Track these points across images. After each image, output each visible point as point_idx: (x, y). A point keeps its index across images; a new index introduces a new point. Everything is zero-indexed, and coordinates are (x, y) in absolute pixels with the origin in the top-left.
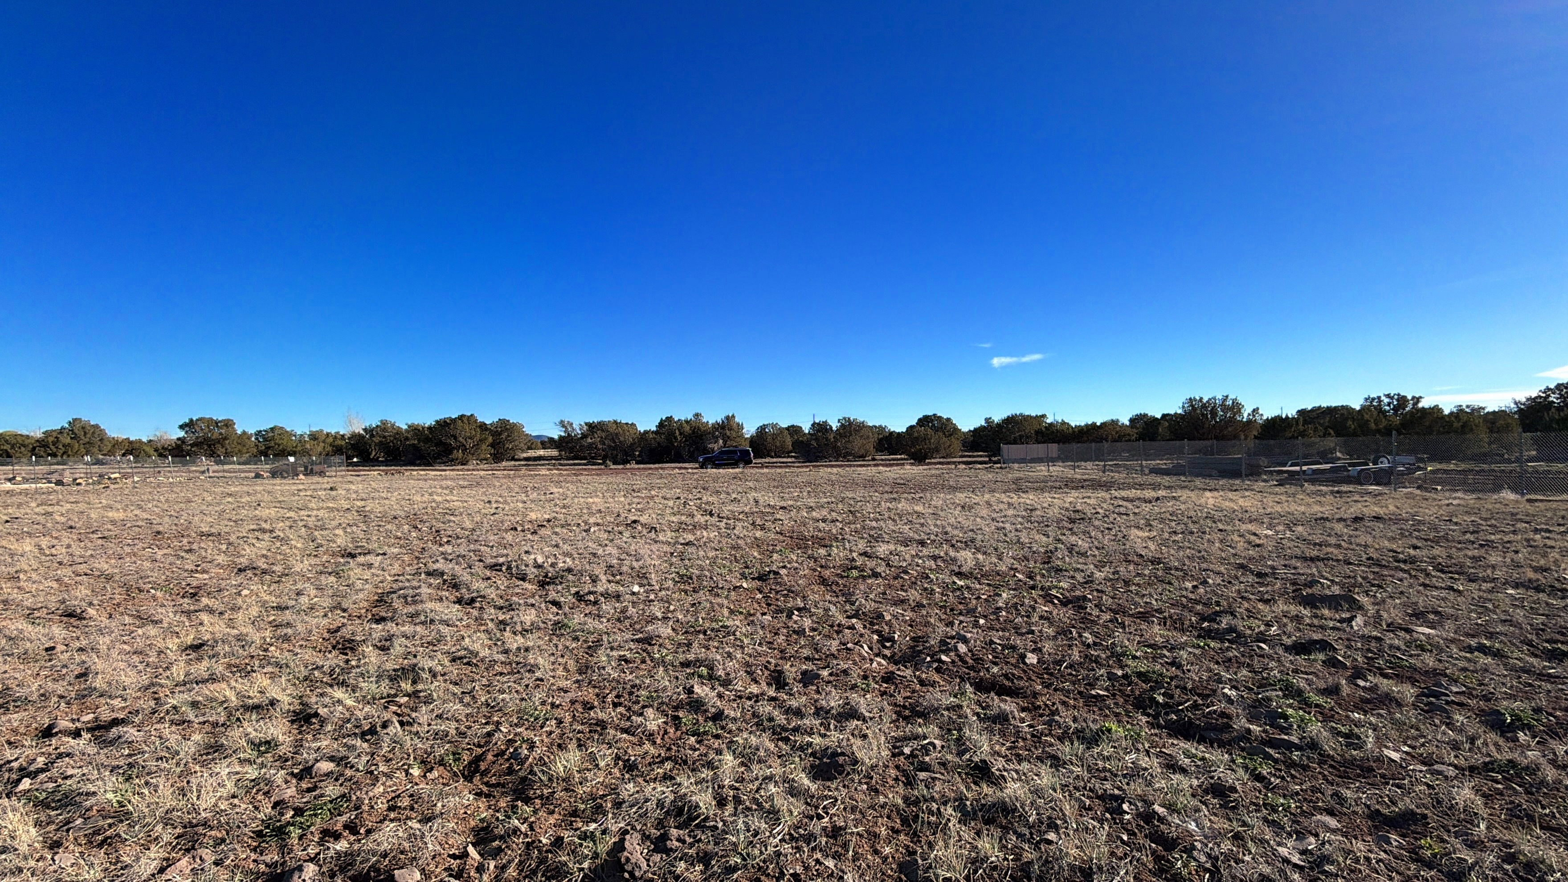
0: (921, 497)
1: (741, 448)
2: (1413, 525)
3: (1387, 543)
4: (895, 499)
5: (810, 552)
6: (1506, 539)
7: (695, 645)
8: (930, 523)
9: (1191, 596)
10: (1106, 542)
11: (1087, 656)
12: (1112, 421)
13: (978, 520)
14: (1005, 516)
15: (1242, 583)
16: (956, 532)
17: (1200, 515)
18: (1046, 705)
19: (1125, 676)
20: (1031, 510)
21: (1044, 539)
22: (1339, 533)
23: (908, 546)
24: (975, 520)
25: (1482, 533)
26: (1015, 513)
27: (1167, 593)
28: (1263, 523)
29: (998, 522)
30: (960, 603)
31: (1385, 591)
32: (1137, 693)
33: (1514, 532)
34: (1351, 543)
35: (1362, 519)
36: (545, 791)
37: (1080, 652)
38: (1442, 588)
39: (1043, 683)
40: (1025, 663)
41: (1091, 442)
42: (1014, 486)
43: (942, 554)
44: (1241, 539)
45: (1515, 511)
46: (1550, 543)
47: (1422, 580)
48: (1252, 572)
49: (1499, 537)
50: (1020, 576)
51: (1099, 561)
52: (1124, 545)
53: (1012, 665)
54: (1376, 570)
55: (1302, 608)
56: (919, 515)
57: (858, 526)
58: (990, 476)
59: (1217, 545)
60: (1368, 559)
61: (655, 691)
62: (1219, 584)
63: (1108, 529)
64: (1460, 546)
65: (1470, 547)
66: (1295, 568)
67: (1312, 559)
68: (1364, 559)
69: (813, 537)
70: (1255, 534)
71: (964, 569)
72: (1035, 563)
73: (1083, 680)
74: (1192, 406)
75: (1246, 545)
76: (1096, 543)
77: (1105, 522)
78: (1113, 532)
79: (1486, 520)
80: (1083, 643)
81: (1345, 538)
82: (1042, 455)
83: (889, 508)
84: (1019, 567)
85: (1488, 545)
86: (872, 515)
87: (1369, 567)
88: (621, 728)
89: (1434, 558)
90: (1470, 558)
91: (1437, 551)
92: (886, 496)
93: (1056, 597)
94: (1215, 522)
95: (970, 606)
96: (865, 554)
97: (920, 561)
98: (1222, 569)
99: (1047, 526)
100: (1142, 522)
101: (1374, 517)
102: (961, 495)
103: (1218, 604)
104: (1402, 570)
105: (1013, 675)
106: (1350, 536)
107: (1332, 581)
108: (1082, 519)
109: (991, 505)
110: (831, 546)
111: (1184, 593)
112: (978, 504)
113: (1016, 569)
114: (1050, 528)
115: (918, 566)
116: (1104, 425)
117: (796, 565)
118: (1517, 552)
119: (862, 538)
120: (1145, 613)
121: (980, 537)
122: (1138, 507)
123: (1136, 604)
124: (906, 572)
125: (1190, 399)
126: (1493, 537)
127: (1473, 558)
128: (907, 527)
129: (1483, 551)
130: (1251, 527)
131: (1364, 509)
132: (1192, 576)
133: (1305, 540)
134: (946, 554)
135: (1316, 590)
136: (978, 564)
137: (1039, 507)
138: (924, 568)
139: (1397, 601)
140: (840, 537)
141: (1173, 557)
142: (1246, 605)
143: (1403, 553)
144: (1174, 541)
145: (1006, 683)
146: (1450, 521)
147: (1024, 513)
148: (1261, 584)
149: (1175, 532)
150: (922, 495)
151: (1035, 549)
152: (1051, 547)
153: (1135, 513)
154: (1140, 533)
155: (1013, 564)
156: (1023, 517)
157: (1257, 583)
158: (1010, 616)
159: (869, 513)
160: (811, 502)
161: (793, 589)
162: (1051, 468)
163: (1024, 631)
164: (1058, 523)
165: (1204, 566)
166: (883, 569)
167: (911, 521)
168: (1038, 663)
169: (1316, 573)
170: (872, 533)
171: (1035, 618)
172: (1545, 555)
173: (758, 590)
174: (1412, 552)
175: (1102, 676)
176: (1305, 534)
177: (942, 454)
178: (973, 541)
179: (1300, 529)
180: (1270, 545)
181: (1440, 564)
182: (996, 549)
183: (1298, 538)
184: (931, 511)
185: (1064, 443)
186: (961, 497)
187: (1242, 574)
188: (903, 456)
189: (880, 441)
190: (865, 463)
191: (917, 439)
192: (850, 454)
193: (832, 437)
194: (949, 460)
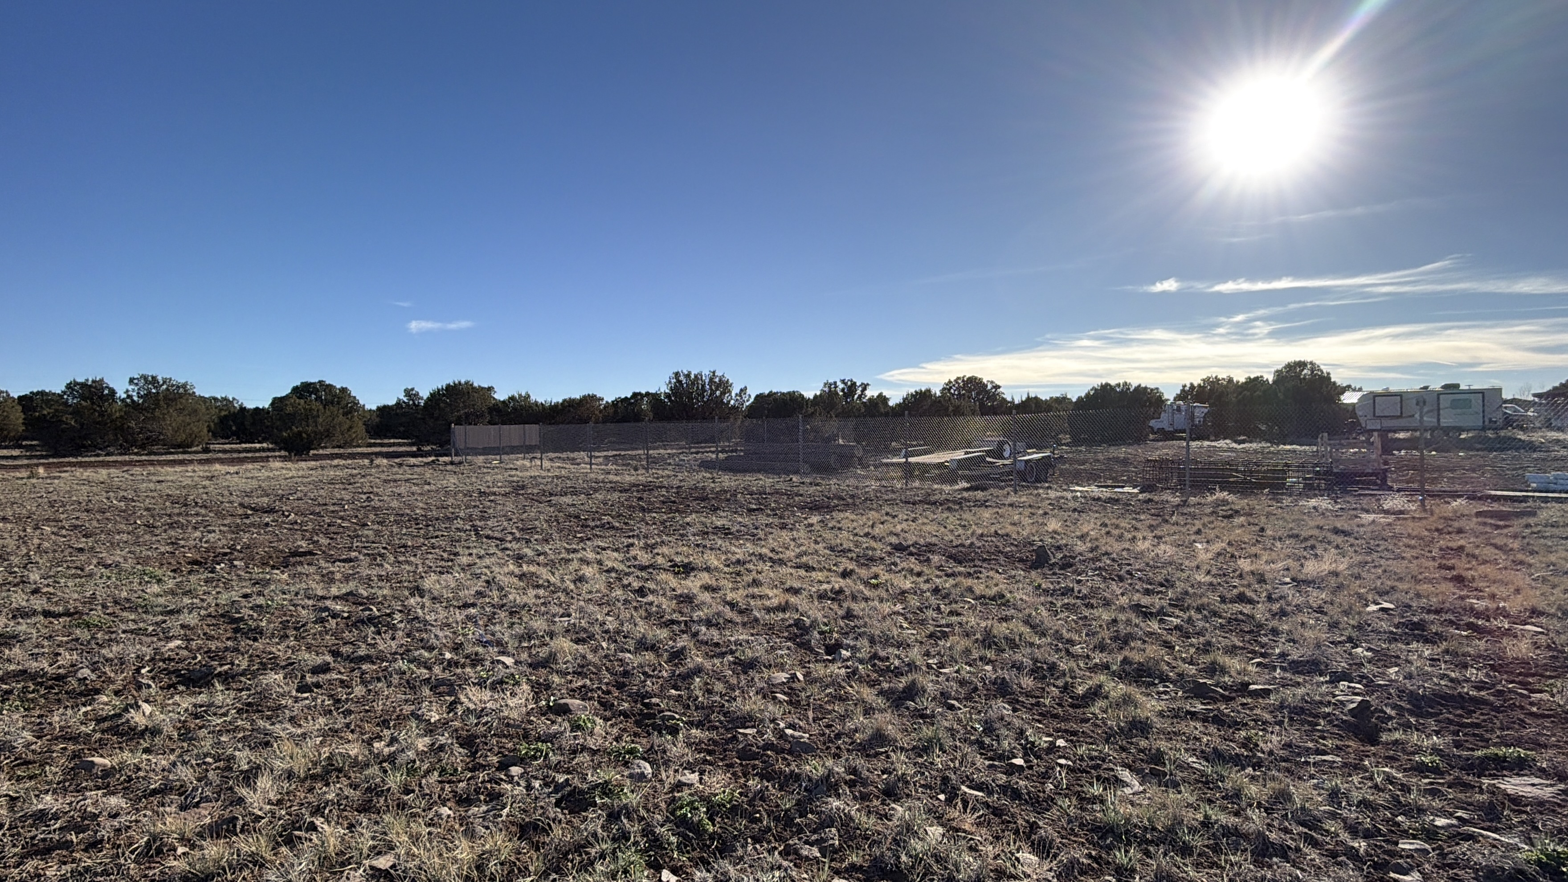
12: (594, 396)
74: (679, 382)
82: (499, 443)
116: (582, 401)
125: (677, 374)
177: (337, 439)
188: (265, 445)
189: (223, 420)
190: (186, 457)
191: (292, 417)
192: (156, 442)
193: (116, 409)
194: (349, 451)
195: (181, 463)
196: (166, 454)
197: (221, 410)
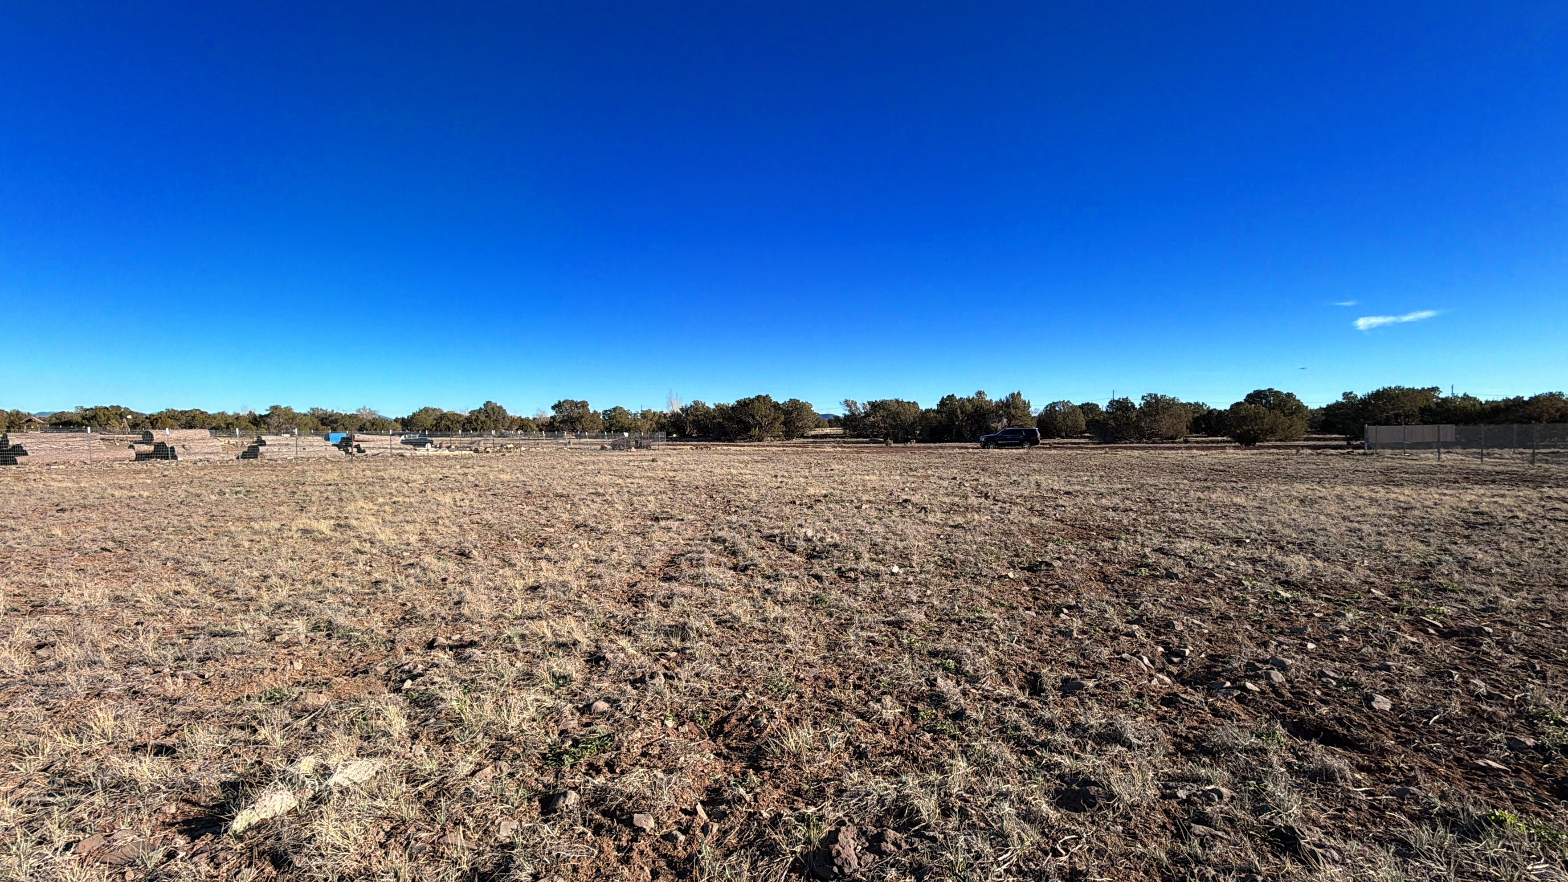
0: (1245, 487)
1: (1027, 427)
4: (1208, 488)
5: (1092, 544)
7: (947, 634)
8: (1252, 518)
10: (1524, 558)
11: (1474, 711)
12: (1551, 394)
13: (1322, 517)
14: (1364, 515)
16: (1287, 531)
18: (1400, 769)
19: (1540, 747)
20: (1406, 509)
21: (1422, 547)
23: (1219, 544)
24: (1317, 518)
26: (1380, 511)
29: (1352, 522)
30: (1283, 620)
32: (1560, 774)
36: (776, 764)
37: (1462, 704)
39: (1398, 737)
40: (1371, 708)
41: (1512, 423)
42: (1382, 477)
43: (1264, 557)
50: (1377, 593)
51: (1510, 583)
53: (1351, 707)
56: (1238, 507)
57: (1157, 517)
58: (1346, 464)
61: (898, 679)
69: (1098, 526)
71: (1293, 578)
72: (1404, 577)
73: (1465, 743)
76: (1508, 558)
77: (1527, 530)
80: (1471, 693)
82: (1428, 439)
83: (1199, 498)
84: (1377, 581)
86: (1176, 506)
88: (857, 712)
92: (1198, 484)
93: (1433, 625)
95: (1297, 624)
96: (1160, 550)
97: (1233, 564)
99: (1429, 530)
102: (1302, 486)
105: (1351, 721)
108: (1488, 524)
109: (1344, 501)
110: (1119, 538)
112: (1325, 498)
113: (1372, 583)
114: (1433, 534)
115: (1229, 569)
116: (1535, 400)
117: (1073, 557)
119: (1160, 531)
121: (1321, 540)
124: (1212, 576)
128: (1220, 522)
134: (1270, 557)
136: (1316, 574)
137: (1418, 505)
138: (1237, 572)
140: (1132, 529)
145: (1341, 730)
147: (1393, 513)
150: (1245, 485)
151: (1404, 559)
152: (1432, 559)
155: (1369, 576)
156: (1391, 518)
158: (1355, 644)
159: (1173, 503)
160: (1103, 488)
161: (1066, 584)
162: (1443, 456)
163: (1374, 665)
164: (1446, 527)
166: (1182, 569)
167: (1226, 515)
168: (1391, 710)
170: (1173, 526)
171: (1394, 650)
173: (1025, 581)
175: (1498, 741)
177: (1280, 434)
178: (1311, 543)
182: (1344, 556)
184: (1256, 504)
185: (1466, 423)
186: (1301, 489)
188: (1225, 438)
189: (1196, 421)
190: (1175, 445)
191: (1244, 418)
192: (1157, 435)
193: (1135, 416)
194: (1289, 444)
195: (1173, 448)
196: (1162, 443)
197: (1194, 413)
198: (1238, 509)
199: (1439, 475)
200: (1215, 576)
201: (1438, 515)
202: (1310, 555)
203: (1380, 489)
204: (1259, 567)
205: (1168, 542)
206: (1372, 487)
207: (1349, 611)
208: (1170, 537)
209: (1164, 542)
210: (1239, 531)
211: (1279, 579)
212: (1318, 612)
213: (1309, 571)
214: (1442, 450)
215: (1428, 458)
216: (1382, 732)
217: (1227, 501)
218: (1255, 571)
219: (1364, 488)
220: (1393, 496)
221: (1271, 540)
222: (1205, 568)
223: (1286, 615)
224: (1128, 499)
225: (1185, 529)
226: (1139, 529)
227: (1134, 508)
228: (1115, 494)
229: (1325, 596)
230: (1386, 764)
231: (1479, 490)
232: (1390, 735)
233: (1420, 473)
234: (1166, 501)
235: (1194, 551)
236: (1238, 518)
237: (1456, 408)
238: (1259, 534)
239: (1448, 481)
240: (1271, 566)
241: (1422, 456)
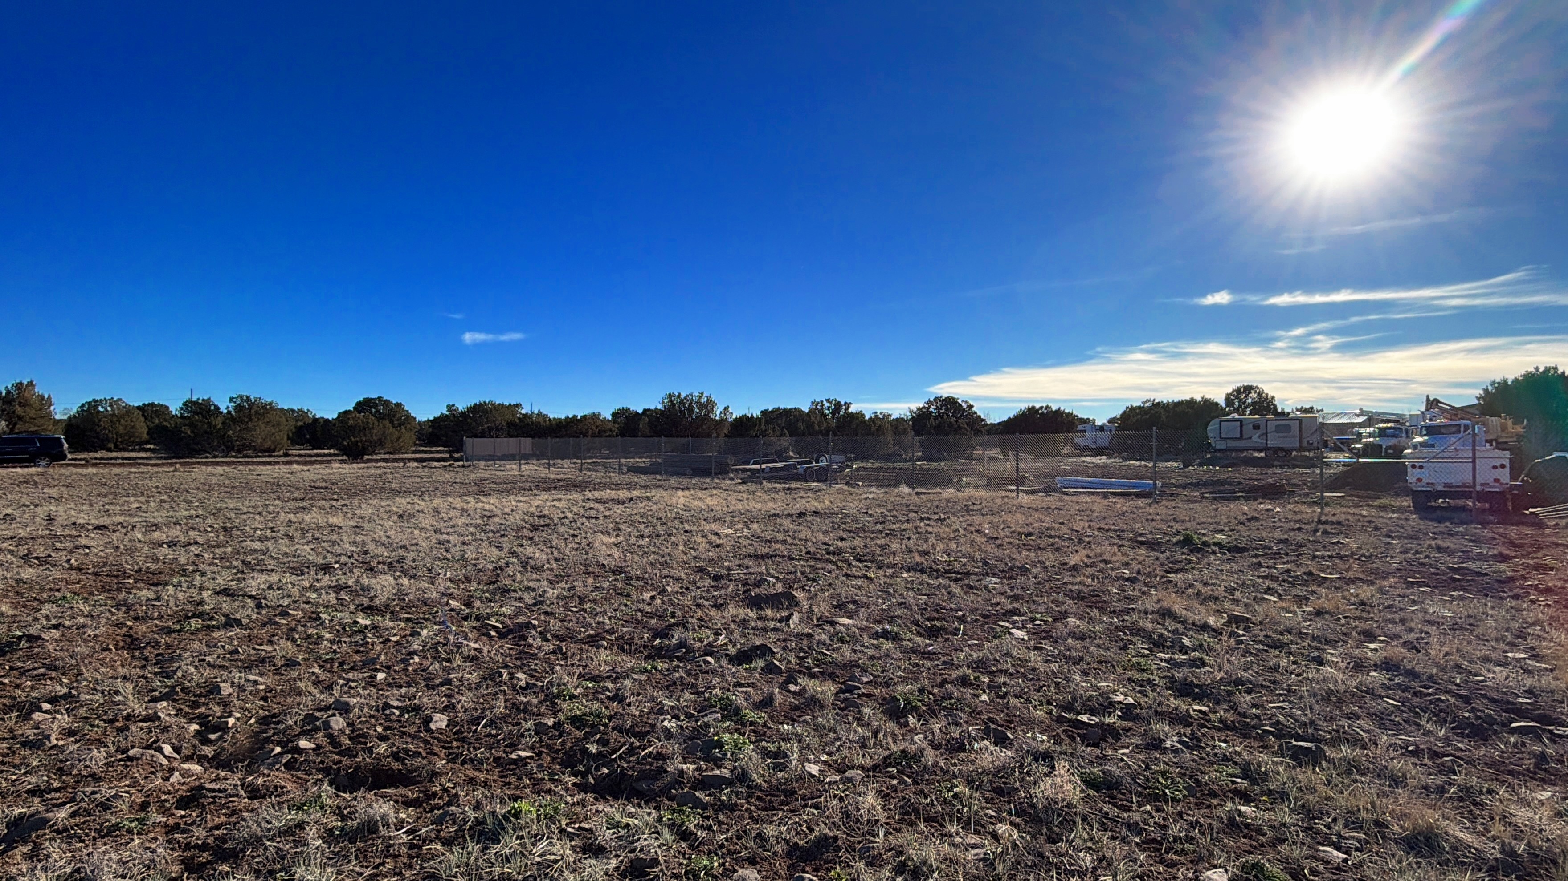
0: (344, 506)
1: (45, 434)
2: (842, 518)
3: (821, 537)
4: (304, 508)
5: (122, 596)
6: (903, 528)
8: (345, 538)
9: (648, 609)
10: (567, 552)
11: (514, 706)
12: (594, 414)
13: (416, 532)
14: (453, 526)
15: (699, 588)
17: (669, 515)
18: (445, 790)
19: (557, 725)
20: (489, 517)
21: (496, 552)
22: (786, 529)
23: (302, 574)
24: (412, 533)
25: (887, 523)
26: (468, 521)
27: (623, 608)
28: (725, 521)
29: (441, 534)
30: (358, 652)
31: (818, 584)
32: (569, 744)
33: (908, 521)
34: (794, 539)
35: (804, 514)
37: (506, 701)
38: (859, 577)
39: (450, 754)
40: (429, 730)
41: (570, 437)
42: (475, 488)
43: (351, 583)
44: (704, 540)
45: (908, 503)
46: (930, 529)
47: (845, 570)
48: (709, 575)
49: (898, 526)
50: (453, 603)
51: (556, 576)
52: (587, 553)
53: (409, 736)
54: (813, 563)
55: (749, 611)
56: (333, 528)
57: (229, 549)
58: (447, 476)
59: (681, 548)
60: (807, 553)
62: (677, 592)
63: (574, 536)
64: (872, 536)
65: (880, 536)
66: (747, 567)
67: (763, 557)
68: (803, 554)
69: (140, 570)
70: (716, 534)
71: (376, 602)
72: (479, 583)
73: (504, 740)
74: (671, 401)
75: (707, 546)
76: (556, 553)
77: (571, 528)
78: (578, 540)
79: (890, 511)
80: (513, 687)
81: (791, 534)
82: (513, 451)
83: (290, 521)
84: (456, 591)
85: (891, 534)
86: (259, 532)
87: (807, 561)
89: (854, 549)
90: (880, 546)
91: (857, 542)
92: (292, 505)
93: (495, 627)
94: (682, 523)
95: (370, 654)
96: (225, 592)
97: (313, 596)
98: (683, 576)
99: (502, 536)
100: (611, 526)
101: (814, 512)
102: (404, 501)
103: (673, 615)
104: (832, 562)
105: (408, 751)
106: (795, 532)
107: (777, 578)
108: (547, 525)
109: (439, 513)
110: (167, 584)
111: (641, 606)
112: (422, 512)
113: (451, 594)
114: (506, 539)
115: (308, 603)
116: (584, 417)
117: (83, 620)
118: (909, 539)
119: (230, 567)
120: (597, 635)
121: (411, 555)
122: (610, 509)
123: (588, 626)
124: (284, 614)
125: (670, 394)
126: (894, 526)
127: (881, 546)
128: (308, 548)
129: (888, 539)
130: (713, 526)
131: (807, 505)
132: (652, 585)
133: (758, 538)
134: (357, 582)
135: (762, 590)
136: (401, 594)
137: (499, 513)
138: (317, 605)
139: (826, 594)
140: (190, 569)
141: (636, 564)
142: (699, 613)
143: (833, 545)
144: (639, 546)
145: (396, 765)
146: (867, 513)
147: (479, 521)
148: (717, 588)
149: (642, 536)
150: (346, 503)
151: (481, 566)
152: (502, 563)
153: (605, 517)
154: (606, 539)
155: (449, 588)
156: (477, 526)
157: (712, 587)
158: (424, 663)
159: (255, 529)
160: (159, 517)
161: (59, 663)
162: (523, 466)
163: (438, 682)
164: (517, 531)
165: (665, 572)
166: (249, 612)
167: (317, 539)
168: (447, 726)
169: (764, 571)
170: (249, 558)
171: (458, 661)
172: (926, 541)
174: (839, 543)
175: (529, 730)
176: (759, 531)
177: (387, 449)
178: (401, 560)
179: (755, 526)
180: (728, 545)
181: (858, 554)
182: (430, 570)
183: (753, 536)
184: (353, 523)
185: (539, 437)
186: (402, 503)
187: (701, 578)
188: (331, 451)
189: (298, 430)
190: (271, 459)
191: (352, 428)
192: (250, 447)
193: (218, 422)
194: (397, 456)
195: (269, 463)
196: (256, 457)
197: (297, 421)
198: (332, 531)
199: (519, 484)
200: (288, 614)
201: (512, 520)
202: (398, 574)
203: (472, 499)
204: (343, 595)
205: (238, 579)
206: (465, 498)
207: (426, 627)
208: (242, 572)
209: (232, 581)
210: (329, 555)
211: (362, 605)
212: (395, 635)
213: (394, 591)
214: (523, 462)
215: (512, 469)
216: (435, 754)
217: (322, 522)
218: (338, 599)
219: (458, 499)
220: (481, 505)
221: (362, 563)
222: (281, 605)
223: (362, 645)
224: (194, 529)
225: (263, 560)
226: (202, 567)
227: (201, 540)
228: (177, 523)
229: (406, 616)
230: (434, 789)
231: (545, 496)
232: (442, 755)
233: (505, 483)
234: (247, 528)
235: (270, 588)
236: (330, 541)
237: (532, 423)
238: (349, 557)
239: (525, 489)
240: (356, 591)
241: (508, 467)
